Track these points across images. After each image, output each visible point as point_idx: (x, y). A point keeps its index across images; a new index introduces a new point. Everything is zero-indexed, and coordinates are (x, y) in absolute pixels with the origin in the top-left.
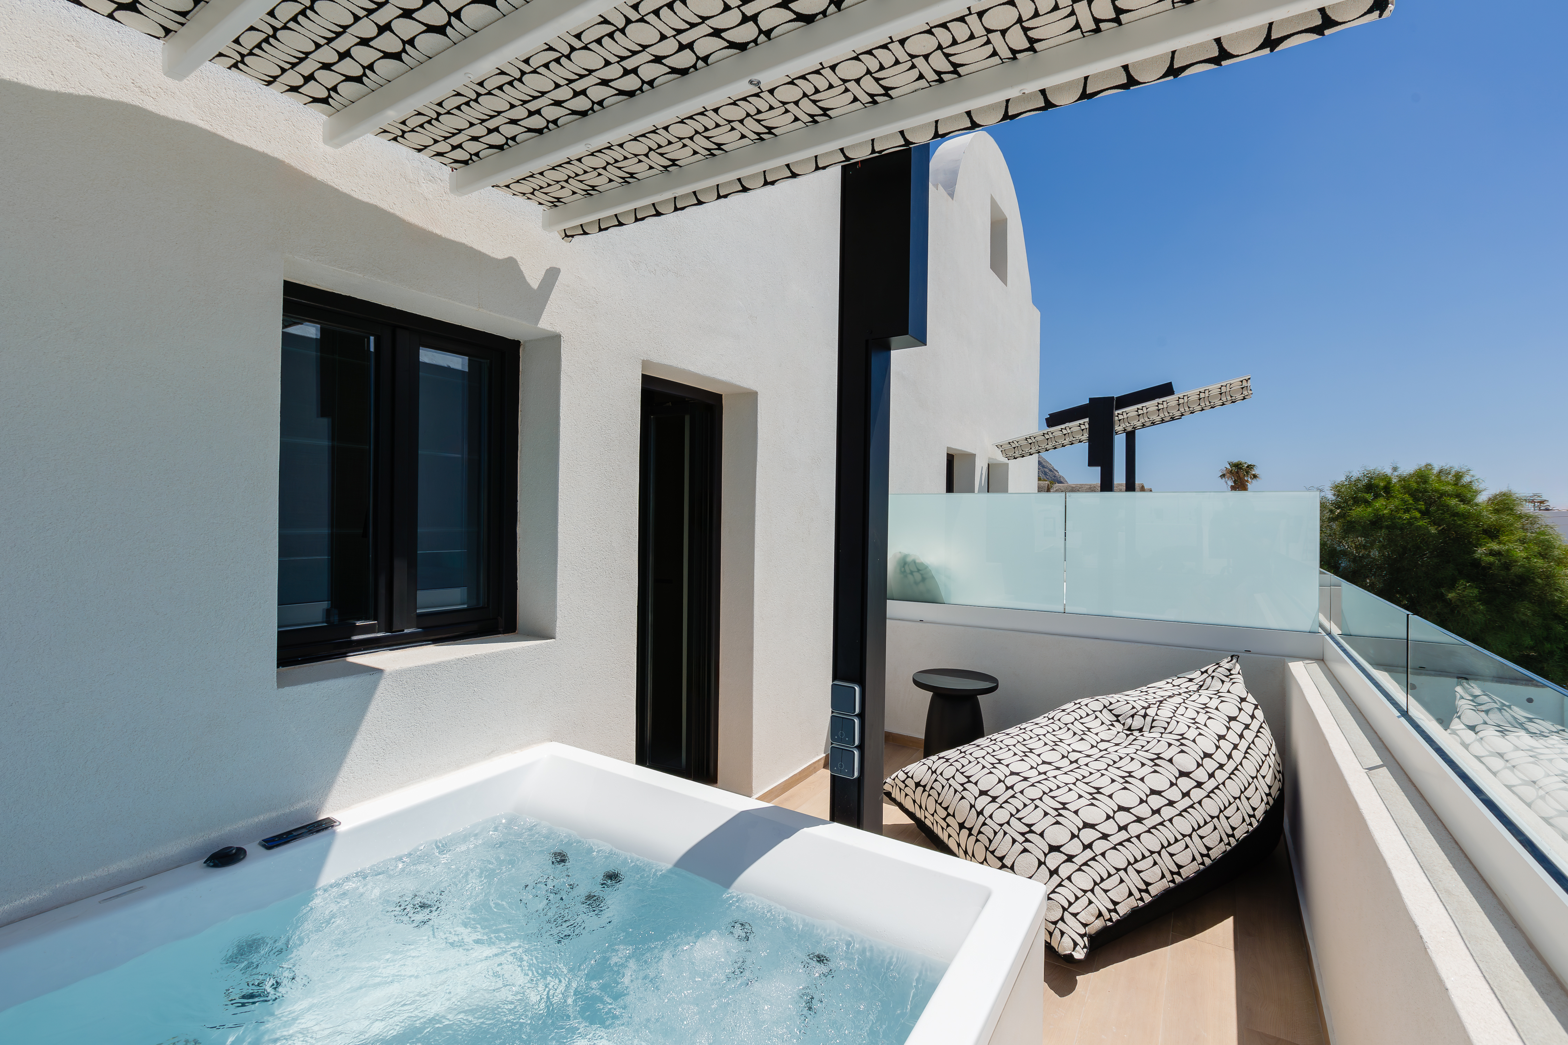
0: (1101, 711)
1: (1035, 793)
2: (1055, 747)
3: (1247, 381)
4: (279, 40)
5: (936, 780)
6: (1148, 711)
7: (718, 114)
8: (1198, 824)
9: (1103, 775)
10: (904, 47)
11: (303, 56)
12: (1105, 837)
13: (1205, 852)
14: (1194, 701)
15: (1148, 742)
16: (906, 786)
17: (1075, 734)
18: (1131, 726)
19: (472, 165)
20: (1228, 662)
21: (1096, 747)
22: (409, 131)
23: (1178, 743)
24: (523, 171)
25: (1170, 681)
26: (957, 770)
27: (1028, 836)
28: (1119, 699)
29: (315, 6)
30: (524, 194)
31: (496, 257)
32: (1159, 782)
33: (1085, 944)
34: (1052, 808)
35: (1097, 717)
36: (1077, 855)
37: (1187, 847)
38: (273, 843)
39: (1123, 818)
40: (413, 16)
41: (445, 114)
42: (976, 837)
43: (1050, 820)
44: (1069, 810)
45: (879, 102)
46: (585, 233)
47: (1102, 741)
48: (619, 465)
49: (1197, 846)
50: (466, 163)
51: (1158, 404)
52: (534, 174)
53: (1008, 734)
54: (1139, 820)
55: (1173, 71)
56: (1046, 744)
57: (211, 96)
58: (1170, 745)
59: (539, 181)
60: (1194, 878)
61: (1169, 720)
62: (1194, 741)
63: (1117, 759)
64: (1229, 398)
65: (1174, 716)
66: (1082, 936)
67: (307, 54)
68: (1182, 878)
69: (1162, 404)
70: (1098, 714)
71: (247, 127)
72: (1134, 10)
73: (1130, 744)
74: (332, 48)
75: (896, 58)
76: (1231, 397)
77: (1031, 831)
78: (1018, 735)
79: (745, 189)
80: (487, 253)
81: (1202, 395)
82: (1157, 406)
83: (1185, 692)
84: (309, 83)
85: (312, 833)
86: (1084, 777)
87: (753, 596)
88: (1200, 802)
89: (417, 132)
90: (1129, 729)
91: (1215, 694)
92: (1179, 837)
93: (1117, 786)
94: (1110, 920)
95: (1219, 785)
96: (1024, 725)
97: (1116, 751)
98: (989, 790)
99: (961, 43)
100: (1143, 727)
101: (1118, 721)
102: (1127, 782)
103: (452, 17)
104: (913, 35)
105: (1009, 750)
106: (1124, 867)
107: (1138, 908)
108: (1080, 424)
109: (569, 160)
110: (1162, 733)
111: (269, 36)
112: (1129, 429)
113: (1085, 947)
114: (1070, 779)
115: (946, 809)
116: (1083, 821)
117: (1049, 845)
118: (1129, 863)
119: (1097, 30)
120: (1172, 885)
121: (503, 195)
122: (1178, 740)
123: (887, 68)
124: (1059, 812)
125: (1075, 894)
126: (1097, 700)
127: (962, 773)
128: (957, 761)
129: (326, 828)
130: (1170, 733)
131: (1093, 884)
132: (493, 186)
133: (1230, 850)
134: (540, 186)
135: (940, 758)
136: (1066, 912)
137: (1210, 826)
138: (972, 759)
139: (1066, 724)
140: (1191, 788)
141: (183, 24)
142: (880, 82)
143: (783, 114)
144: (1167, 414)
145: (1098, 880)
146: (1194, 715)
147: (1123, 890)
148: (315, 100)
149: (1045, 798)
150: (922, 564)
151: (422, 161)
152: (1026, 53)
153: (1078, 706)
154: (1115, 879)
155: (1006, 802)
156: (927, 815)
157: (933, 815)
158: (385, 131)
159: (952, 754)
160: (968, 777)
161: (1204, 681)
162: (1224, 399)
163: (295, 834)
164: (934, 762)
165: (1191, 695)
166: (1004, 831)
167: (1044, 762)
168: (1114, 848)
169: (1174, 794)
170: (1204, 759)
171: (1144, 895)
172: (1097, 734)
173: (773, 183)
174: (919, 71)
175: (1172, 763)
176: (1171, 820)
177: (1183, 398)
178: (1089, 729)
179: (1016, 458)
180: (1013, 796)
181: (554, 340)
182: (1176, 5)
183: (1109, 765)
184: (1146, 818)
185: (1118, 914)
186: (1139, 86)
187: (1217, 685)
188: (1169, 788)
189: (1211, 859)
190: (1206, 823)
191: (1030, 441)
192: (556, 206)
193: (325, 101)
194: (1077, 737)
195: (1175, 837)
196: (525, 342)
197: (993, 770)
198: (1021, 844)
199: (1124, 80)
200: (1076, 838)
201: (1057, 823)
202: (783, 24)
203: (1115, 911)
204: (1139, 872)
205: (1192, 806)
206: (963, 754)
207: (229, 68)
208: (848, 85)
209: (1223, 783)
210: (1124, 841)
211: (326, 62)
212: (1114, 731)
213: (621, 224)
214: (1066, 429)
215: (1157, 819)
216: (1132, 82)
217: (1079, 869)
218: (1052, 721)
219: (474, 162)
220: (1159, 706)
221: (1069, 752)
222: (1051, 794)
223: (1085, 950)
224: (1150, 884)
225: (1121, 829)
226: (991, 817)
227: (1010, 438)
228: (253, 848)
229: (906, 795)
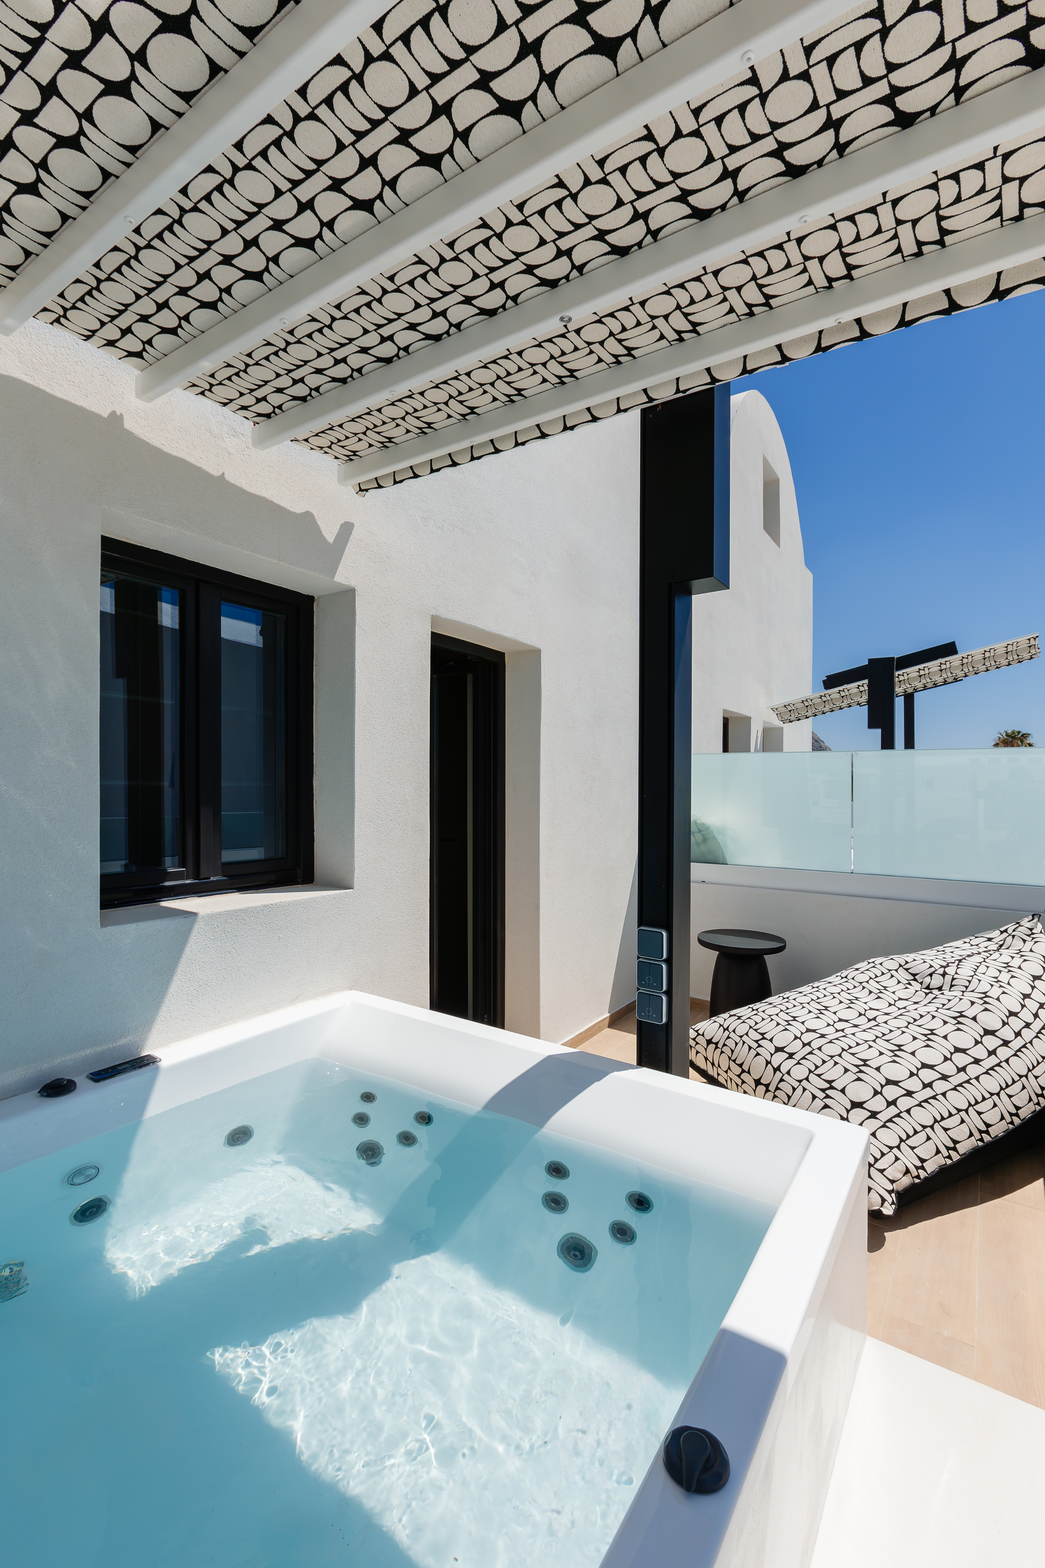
0: (896, 970)
1: (834, 1049)
2: (851, 1005)
3: (1035, 639)
4: (101, 293)
5: (728, 1037)
6: (947, 970)
7: (521, 357)
8: (1006, 1083)
9: (903, 1032)
10: (717, 279)
11: (123, 308)
12: (909, 1094)
13: (1014, 1111)
14: (995, 960)
15: (949, 1000)
16: (697, 1043)
17: (871, 992)
18: (929, 984)
19: (274, 419)
20: (1029, 921)
21: (894, 1005)
22: (217, 385)
23: (982, 1002)
24: (321, 424)
25: (967, 940)
26: (751, 1027)
27: (828, 1092)
28: (915, 958)
29: (139, 255)
30: (322, 448)
31: (294, 511)
32: (963, 1040)
33: (893, 1201)
34: (853, 1065)
35: (892, 976)
36: (881, 1112)
37: (995, 1105)
38: (100, 1076)
39: (927, 1075)
40: (233, 262)
41: (254, 365)
42: (774, 1093)
43: (850, 1076)
44: (870, 1067)
45: (685, 339)
46: (380, 487)
47: (900, 999)
48: (411, 719)
49: (1006, 1106)
50: (268, 416)
51: (941, 664)
52: (333, 427)
53: (800, 993)
54: (945, 1077)
55: (998, 294)
56: (841, 1002)
57: (34, 352)
58: (973, 1003)
59: (339, 434)
60: (1003, 1137)
61: (970, 979)
62: (998, 999)
63: (918, 1017)
64: (1016, 657)
65: (975, 974)
66: (890, 1192)
67: (127, 306)
68: (991, 1137)
69: (945, 664)
70: (894, 973)
71: (66, 382)
72: (960, 231)
73: (930, 1003)
74: (151, 299)
75: (708, 291)
76: (1018, 656)
77: (832, 1088)
78: (811, 993)
79: (544, 436)
80: (286, 507)
81: (987, 655)
82: (940, 666)
83: (985, 952)
84: (126, 337)
85: (135, 1068)
86: (884, 1035)
87: (539, 854)
88: (1007, 1061)
89: (225, 385)
90: (928, 988)
91: (1017, 953)
92: (987, 1095)
93: (919, 1043)
94: (918, 1177)
95: (1026, 1044)
96: (816, 984)
97: (916, 1010)
98: (786, 1047)
99: (776, 273)
100: (943, 985)
101: (915, 980)
102: (929, 1040)
103: (270, 262)
104: (728, 266)
105: (803, 1007)
106: (931, 1124)
107: (946, 1166)
108: (859, 686)
109: (369, 411)
110: (963, 992)
111: (93, 288)
112: (910, 691)
113: (893, 1203)
114: (870, 1036)
115: (741, 1065)
116: (886, 1078)
117: (851, 1101)
118: (936, 1121)
119: (919, 254)
120: (980, 1144)
121: (301, 449)
122: (981, 998)
123: (698, 302)
124: (860, 1069)
125: (880, 1150)
126: (892, 959)
127: (756, 1030)
128: (749, 1018)
129: (148, 1064)
130: (973, 991)
131: (899, 1140)
132: (292, 441)
133: (1040, 1111)
134: (338, 439)
135: (731, 1016)
136: (872, 1168)
137: (1018, 1086)
138: (765, 1017)
139: (861, 983)
140: (997, 1046)
141: (12, 279)
142: (689, 317)
143: (587, 355)
144: (949, 675)
145: (904, 1137)
146: (997, 974)
147: (930, 1147)
148: (130, 354)
149: (844, 1054)
150: (703, 824)
151: (226, 416)
152: (842, 281)
153: (872, 965)
154: (922, 1136)
155: (804, 1058)
156: (720, 1071)
157: (726, 1072)
158: (194, 385)
159: (743, 1011)
160: (762, 1034)
161: (1005, 940)
162: (1010, 658)
163: (119, 1068)
164: (725, 1020)
165: (991, 955)
166: (803, 1087)
167: (840, 1020)
168: (920, 1105)
169: (979, 1052)
170: (1010, 1018)
171: (952, 1152)
172: (894, 993)
173: (572, 428)
174: (730, 304)
175: (976, 1022)
176: (977, 1078)
177: (967, 658)
178: (885, 988)
179: (792, 722)
180: (811, 1053)
181: (350, 593)
182: (1004, 223)
183: (909, 1023)
184: (951, 1076)
185: (926, 1171)
186: (961, 311)
187: (1018, 944)
188: (974, 1046)
189: (1020, 1118)
190: (1014, 1082)
191: (806, 704)
192: (351, 460)
193: (139, 355)
194: (873, 996)
195: (983, 1095)
196: (319, 597)
197: (788, 1027)
198: (822, 1100)
199: (945, 305)
200: (879, 1095)
201: (859, 1079)
202: (597, 257)
203: (923, 1168)
204: (946, 1130)
205: (998, 1065)
206: (755, 1012)
207: (52, 323)
208: (656, 321)
209: (1031, 1042)
210: (930, 1098)
211: (144, 313)
212: (912, 990)
213: (416, 476)
214: (844, 691)
215: (962, 1077)
216: (954, 306)
217: (884, 1126)
218: (845, 980)
219: (276, 415)
220: (958, 965)
221: (866, 1010)
222: (851, 1051)
223: (893, 1206)
224: (958, 1142)
225: (925, 1086)
226: (788, 1073)
227: (786, 701)
228: (81, 1081)
229: (697, 1052)
